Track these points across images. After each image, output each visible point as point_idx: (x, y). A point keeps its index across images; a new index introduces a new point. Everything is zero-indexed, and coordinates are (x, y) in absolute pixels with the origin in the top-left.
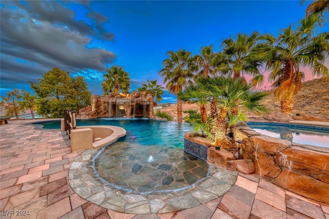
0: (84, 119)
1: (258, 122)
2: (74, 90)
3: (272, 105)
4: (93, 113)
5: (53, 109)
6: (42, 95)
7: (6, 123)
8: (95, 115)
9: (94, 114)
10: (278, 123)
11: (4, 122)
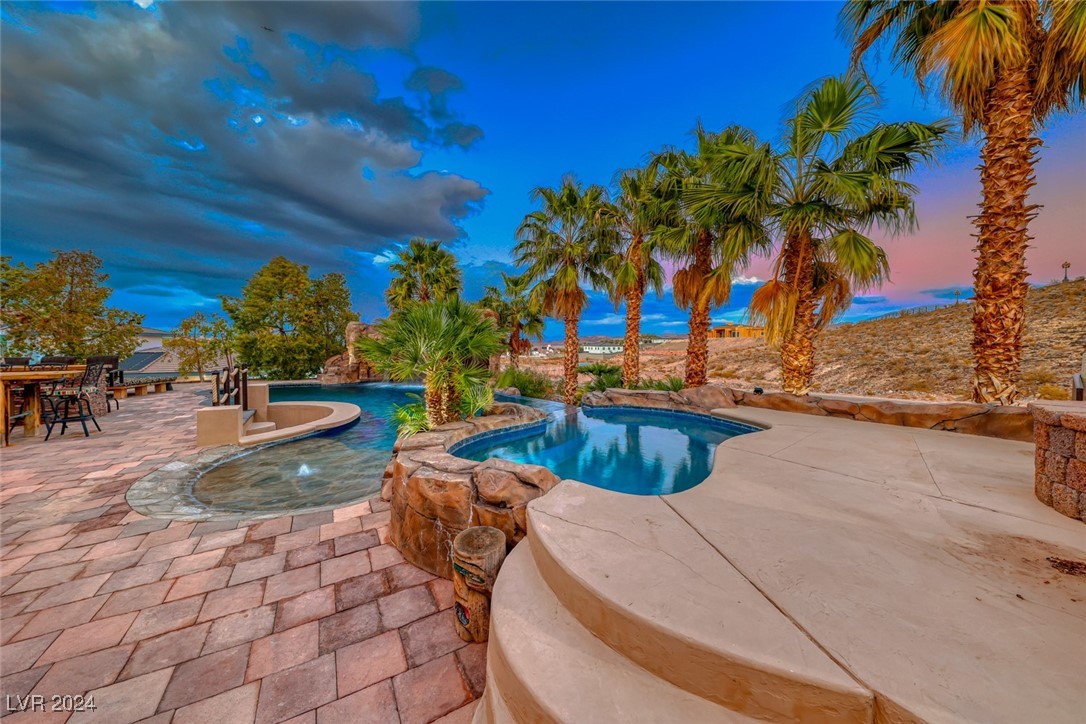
0: (329, 383)
1: (650, 408)
2: (313, 311)
3: (1073, 344)
4: (350, 370)
5: (268, 359)
6: (245, 326)
7: (169, 388)
8: (355, 375)
9: (353, 371)
10: (692, 413)
11: (164, 387)
